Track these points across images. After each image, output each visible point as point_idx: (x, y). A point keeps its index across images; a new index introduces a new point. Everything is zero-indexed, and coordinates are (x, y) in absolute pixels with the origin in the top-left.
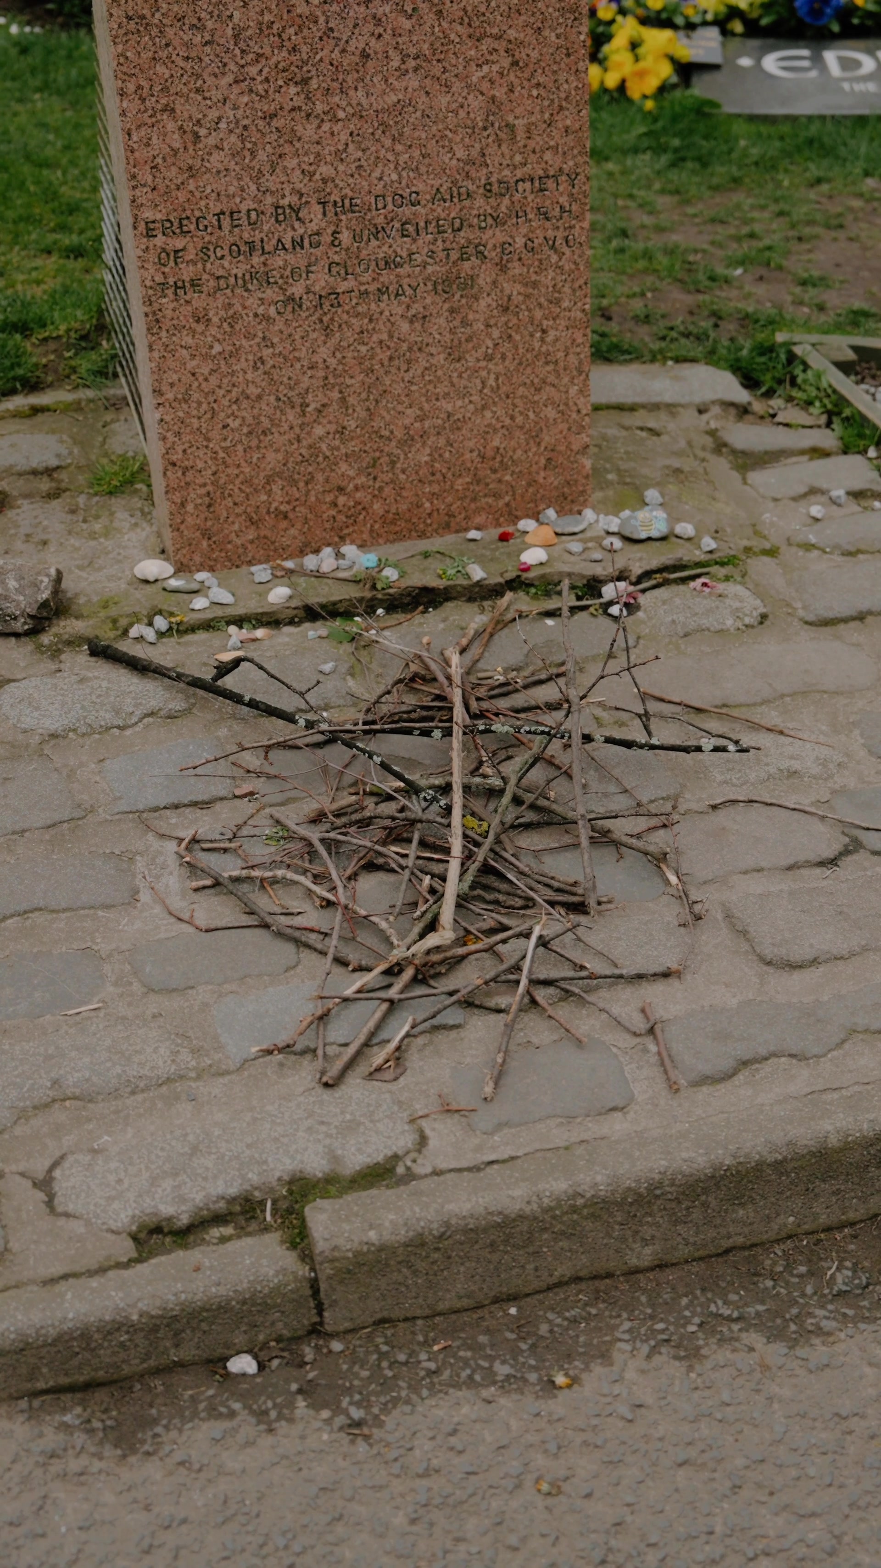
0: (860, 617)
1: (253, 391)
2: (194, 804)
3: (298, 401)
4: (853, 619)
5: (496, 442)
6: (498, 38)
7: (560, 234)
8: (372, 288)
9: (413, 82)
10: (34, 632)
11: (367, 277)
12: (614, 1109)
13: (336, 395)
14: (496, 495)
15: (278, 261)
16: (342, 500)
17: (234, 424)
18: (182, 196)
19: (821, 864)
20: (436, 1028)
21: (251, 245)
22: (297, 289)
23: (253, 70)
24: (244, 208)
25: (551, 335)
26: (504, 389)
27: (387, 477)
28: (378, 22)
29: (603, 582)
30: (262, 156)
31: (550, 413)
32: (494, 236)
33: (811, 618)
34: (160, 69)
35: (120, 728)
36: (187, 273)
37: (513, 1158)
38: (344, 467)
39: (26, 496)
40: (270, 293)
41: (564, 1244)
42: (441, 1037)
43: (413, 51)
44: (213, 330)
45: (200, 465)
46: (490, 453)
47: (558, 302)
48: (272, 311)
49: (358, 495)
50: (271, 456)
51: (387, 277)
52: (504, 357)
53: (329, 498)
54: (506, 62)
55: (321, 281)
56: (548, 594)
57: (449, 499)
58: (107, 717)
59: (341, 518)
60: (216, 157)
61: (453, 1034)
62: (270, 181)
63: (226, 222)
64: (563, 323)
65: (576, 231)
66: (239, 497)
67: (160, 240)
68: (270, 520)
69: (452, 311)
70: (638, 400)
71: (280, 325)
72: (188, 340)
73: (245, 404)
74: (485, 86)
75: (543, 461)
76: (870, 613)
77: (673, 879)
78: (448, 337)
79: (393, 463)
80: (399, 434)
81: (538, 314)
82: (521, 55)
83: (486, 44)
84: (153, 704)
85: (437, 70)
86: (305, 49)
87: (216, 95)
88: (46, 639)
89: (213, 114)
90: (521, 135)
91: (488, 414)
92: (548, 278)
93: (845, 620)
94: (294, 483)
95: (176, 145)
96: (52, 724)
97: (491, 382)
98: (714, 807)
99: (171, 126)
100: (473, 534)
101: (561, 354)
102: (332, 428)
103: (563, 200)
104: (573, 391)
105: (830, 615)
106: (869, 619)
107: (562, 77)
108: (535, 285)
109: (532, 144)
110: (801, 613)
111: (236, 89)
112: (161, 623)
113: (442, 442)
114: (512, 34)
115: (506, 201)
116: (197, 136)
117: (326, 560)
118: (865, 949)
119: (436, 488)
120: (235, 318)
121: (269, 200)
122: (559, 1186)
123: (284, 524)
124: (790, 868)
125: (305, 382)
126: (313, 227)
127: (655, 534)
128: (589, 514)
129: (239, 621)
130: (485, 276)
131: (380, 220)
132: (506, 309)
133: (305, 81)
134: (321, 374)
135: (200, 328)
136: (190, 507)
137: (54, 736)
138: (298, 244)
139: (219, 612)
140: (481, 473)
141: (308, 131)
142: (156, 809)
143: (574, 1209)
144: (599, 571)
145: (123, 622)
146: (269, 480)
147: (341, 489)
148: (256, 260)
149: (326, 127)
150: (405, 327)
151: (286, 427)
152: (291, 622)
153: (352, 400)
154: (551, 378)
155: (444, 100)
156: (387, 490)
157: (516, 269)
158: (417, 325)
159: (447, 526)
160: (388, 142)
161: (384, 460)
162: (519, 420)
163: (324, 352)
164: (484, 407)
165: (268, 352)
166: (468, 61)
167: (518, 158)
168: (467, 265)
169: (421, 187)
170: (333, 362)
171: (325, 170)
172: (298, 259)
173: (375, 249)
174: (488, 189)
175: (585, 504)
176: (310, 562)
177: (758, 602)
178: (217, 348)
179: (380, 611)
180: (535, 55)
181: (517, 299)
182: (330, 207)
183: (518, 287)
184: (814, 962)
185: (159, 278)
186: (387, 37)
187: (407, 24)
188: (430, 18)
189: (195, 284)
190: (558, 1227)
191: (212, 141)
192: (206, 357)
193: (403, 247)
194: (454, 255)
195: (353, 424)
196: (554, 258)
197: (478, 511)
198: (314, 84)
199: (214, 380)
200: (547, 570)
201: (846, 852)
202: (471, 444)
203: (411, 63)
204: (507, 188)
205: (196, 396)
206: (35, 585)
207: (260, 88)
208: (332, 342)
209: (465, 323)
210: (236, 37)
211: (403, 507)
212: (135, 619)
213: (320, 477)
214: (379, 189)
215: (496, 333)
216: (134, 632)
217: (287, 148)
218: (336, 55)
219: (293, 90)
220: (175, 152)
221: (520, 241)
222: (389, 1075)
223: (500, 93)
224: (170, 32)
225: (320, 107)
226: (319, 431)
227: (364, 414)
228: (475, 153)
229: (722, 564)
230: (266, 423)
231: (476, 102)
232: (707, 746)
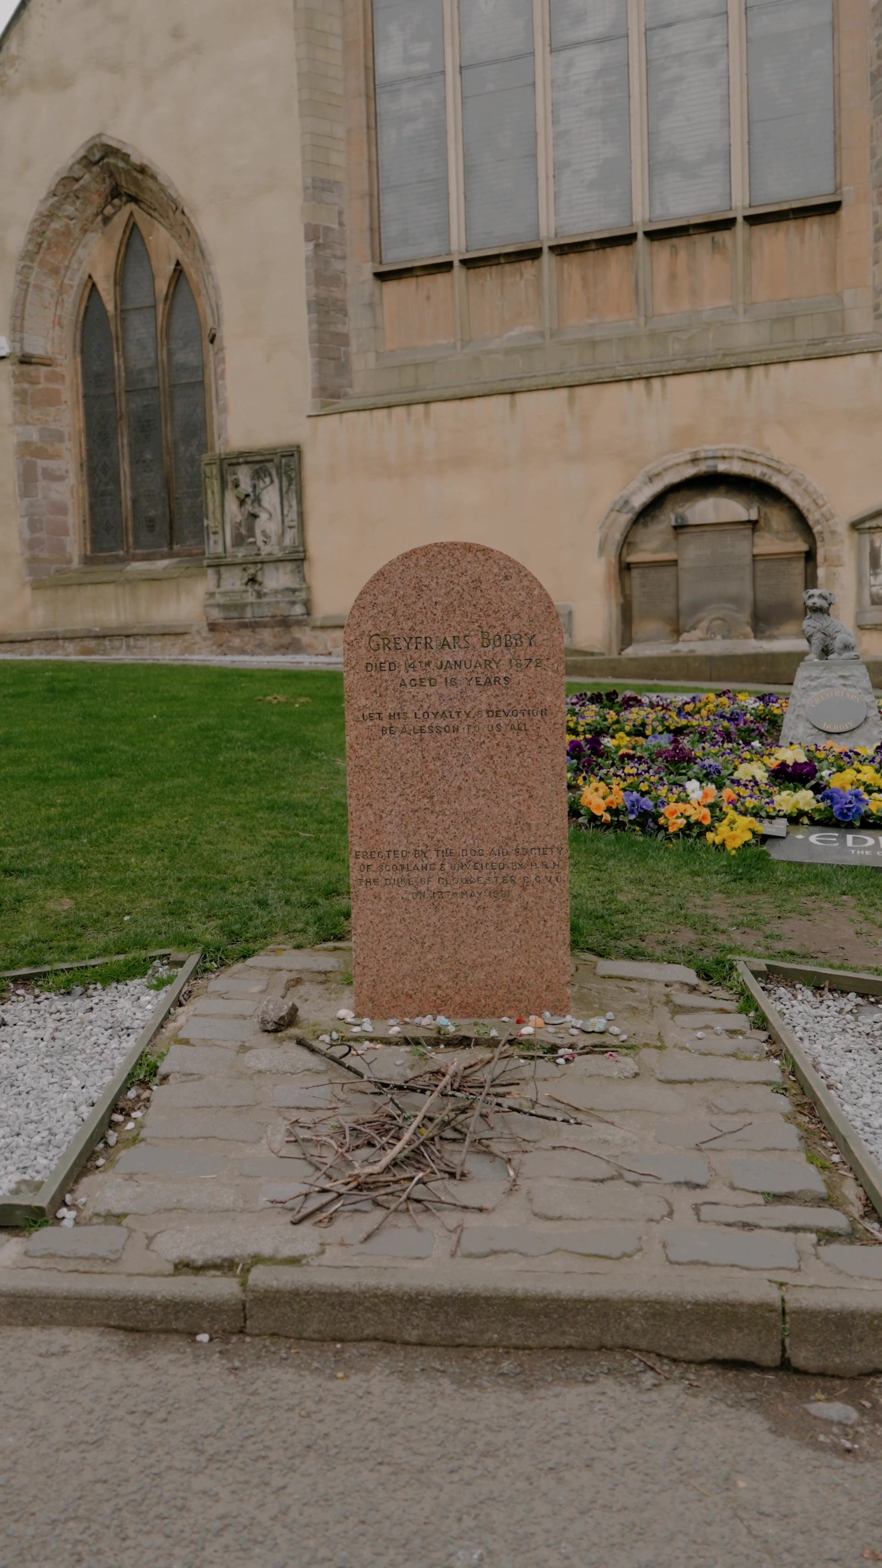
0: (690, 1082)
1: (399, 933)
2: (306, 1109)
3: (420, 941)
4: (686, 1082)
5: (520, 974)
6: (523, 785)
7: (554, 876)
8: (459, 891)
9: (482, 801)
10: (276, 1031)
11: (457, 886)
12: (418, 1258)
13: (439, 940)
14: (520, 1001)
15: (415, 874)
16: (439, 992)
17: (389, 948)
18: (372, 842)
19: (595, 1181)
20: (356, 1211)
21: (402, 866)
22: (423, 888)
23: (408, 791)
24: (400, 849)
25: (549, 923)
26: (524, 948)
27: (463, 984)
28: (466, 775)
29: (560, 1048)
30: (410, 827)
31: (549, 962)
32: (520, 874)
33: (662, 1078)
34: (367, 788)
35: (292, 1074)
36: (372, 875)
37: (357, 1267)
38: (441, 976)
39: (311, 981)
40: (410, 889)
41: (369, 1315)
42: (357, 1216)
43: (482, 788)
44: (382, 903)
45: (371, 965)
46: (516, 979)
47: (552, 908)
48: (410, 897)
49: (448, 991)
50: (406, 966)
51: (466, 887)
52: (524, 932)
53: (433, 991)
54: (527, 796)
55: (434, 885)
56: (528, 1049)
57: (495, 1000)
58: (287, 1067)
59: (438, 1001)
60: (389, 826)
61: (363, 1215)
62: (413, 839)
63: (392, 855)
64: (555, 918)
65: (562, 875)
66: (389, 984)
67: (361, 860)
68: (403, 998)
69: (498, 906)
70: (633, 975)
71: (413, 903)
72: (370, 906)
73: (395, 939)
74: (516, 805)
75: (545, 987)
76: (696, 1080)
77: (512, 1173)
78: (496, 919)
79: (466, 977)
80: (470, 963)
81: (542, 913)
82: (534, 793)
83: (517, 787)
84: (311, 1066)
85: (494, 796)
86: (432, 784)
87: (391, 800)
88: (279, 1035)
89: (389, 808)
90: (533, 828)
91: (516, 959)
92: (547, 895)
93: (680, 1082)
94: (416, 980)
95: (372, 820)
96: (261, 1067)
97: (518, 943)
98: (554, 1148)
99: (370, 812)
100: (505, 1019)
101: (554, 934)
102: (437, 956)
103: (556, 860)
104: (561, 952)
105: (673, 1078)
106: (695, 1084)
107: (554, 804)
108: (540, 898)
109: (539, 833)
110: (658, 1075)
111: (400, 798)
112: (335, 1035)
113: (491, 970)
114: (530, 783)
115: (526, 858)
116: (381, 817)
117: (426, 1020)
118: (590, 1218)
119: (488, 993)
120: (392, 899)
121: (412, 847)
122: (370, 1281)
123: (410, 1001)
124: (577, 1179)
125: (424, 933)
126: (432, 861)
127: (596, 1030)
128: (568, 1018)
129: (372, 1040)
130: (515, 891)
131: (464, 861)
132: (526, 908)
133: (432, 797)
134: (432, 929)
135: (376, 901)
136: (365, 986)
137: (260, 1072)
138: (424, 868)
139: (363, 1034)
140: (512, 989)
141: (432, 818)
142: (288, 1108)
143: (376, 1296)
144: (558, 1042)
145: (318, 1033)
146: (404, 977)
147: (439, 987)
148: (405, 873)
149: (440, 817)
150: (475, 911)
151: (413, 952)
152: (397, 1044)
153: (446, 943)
154: (549, 945)
155: (496, 810)
156: (463, 991)
157: (531, 890)
158: (481, 911)
159: (494, 1014)
160: (469, 826)
161: (462, 975)
162: (532, 963)
163: (434, 919)
164: (514, 955)
165: (407, 916)
166: (508, 794)
167: (532, 839)
168: (506, 885)
169: (484, 847)
170: (438, 924)
171: (439, 836)
172: (423, 875)
173: (461, 874)
174: (517, 851)
175: (568, 1012)
176: (417, 1020)
177: (636, 1067)
178: (383, 911)
179: (442, 1046)
180: (541, 793)
181: (531, 904)
182: (440, 853)
183: (532, 899)
184: (560, 1218)
185: (359, 877)
186: (470, 781)
187: (480, 776)
188: (490, 774)
189: (375, 881)
190: (367, 1304)
191: (388, 819)
192: (377, 915)
193: (475, 874)
194: (500, 880)
195: (447, 955)
196: (550, 886)
197: (510, 1007)
198: (435, 799)
199: (381, 926)
200: (531, 1037)
201: (612, 1178)
202: (507, 973)
203: (481, 793)
204: (526, 852)
205: (372, 932)
206: (281, 1009)
207: (411, 799)
208: (438, 915)
209: (504, 913)
210: (402, 777)
211: (471, 1000)
212: (325, 1032)
213: (429, 979)
214: (464, 846)
215: (520, 920)
216: (321, 1038)
217: (422, 825)
218: (446, 787)
219: (426, 801)
220: (371, 823)
221: (533, 877)
222: (322, 1225)
223: (523, 809)
224: (373, 773)
225: (437, 809)
226: (430, 956)
227: (452, 951)
228: (511, 835)
229: (628, 1048)
230: (404, 950)
231: (511, 812)
232: (560, 1118)
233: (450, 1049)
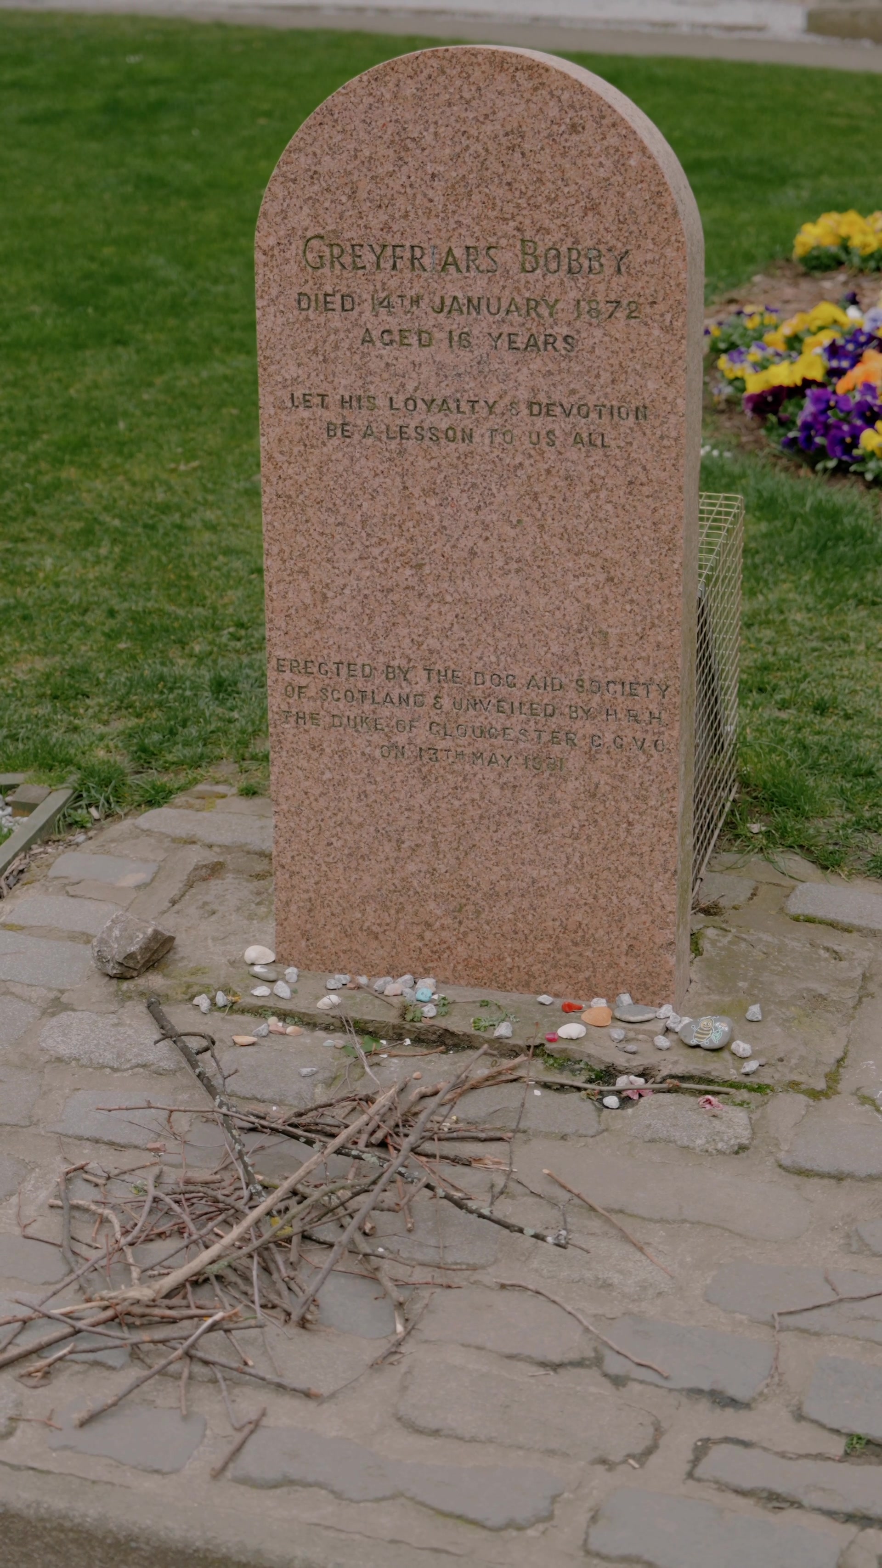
0: (839, 1178)
1: (356, 819)
2: (111, 1144)
3: (395, 836)
4: (830, 1176)
5: (579, 917)
6: (595, 555)
7: (649, 738)
8: (468, 751)
9: (515, 581)
10: (121, 977)
11: (463, 741)
12: (157, 1471)
13: (428, 838)
14: (578, 968)
15: (385, 711)
16: (428, 935)
17: (338, 844)
18: (309, 643)
19: (543, 1364)
20: (97, 1364)
21: (363, 693)
22: (401, 739)
23: (376, 551)
24: (359, 662)
25: (637, 829)
26: (588, 869)
27: (473, 924)
28: (486, 527)
29: (622, 1073)
30: (378, 621)
31: (634, 902)
32: (584, 728)
33: (787, 1162)
34: (299, 539)
35: (114, 1070)
36: (308, 707)
37: (48, 1472)
38: (432, 905)
39: (238, 871)
40: (376, 738)
42: (96, 1372)
43: (516, 555)
44: (325, 759)
45: (305, 872)
46: (572, 926)
47: (645, 799)
48: (377, 753)
49: (444, 934)
50: (367, 878)
51: (482, 745)
52: (589, 839)
53: (417, 930)
54: (602, 577)
55: (422, 736)
56: (561, 1068)
57: (530, 960)
58: (108, 1057)
59: (426, 951)
60: (339, 616)
61: (106, 1373)
62: (385, 645)
63: (344, 671)
64: (649, 820)
65: (666, 737)
66: (338, 910)
67: (287, 676)
68: (362, 937)
69: (541, 786)
71: (383, 765)
72: (304, 763)
73: (348, 828)
74: (581, 594)
75: (624, 947)
76: (851, 1176)
77: (400, 1328)
78: (536, 810)
79: (478, 913)
80: (485, 887)
81: (625, 806)
82: (617, 573)
83: (584, 559)
84: (151, 1057)
85: (537, 574)
86: (421, 540)
87: (343, 566)
88: (125, 985)
89: (340, 581)
90: (613, 642)
91: (572, 889)
92: (634, 776)
93: (821, 1175)
94: (386, 909)
95: (308, 601)
96: (63, 1050)
97: (576, 859)
98: (503, 1286)
99: (304, 585)
100: (545, 999)
101: (645, 849)
102: (424, 868)
103: (653, 707)
104: (658, 886)
105: (808, 1165)
106: (846, 1183)
107: (655, 597)
108: (622, 778)
109: (623, 652)
110: (782, 1155)
111: (360, 565)
112: (221, 999)
113: (525, 905)
114: (608, 553)
115: (597, 698)
116: (325, 597)
117: (393, 987)
118: (490, 1440)
119: (518, 946)
120: (343, 754)
121: (381, 659)
122: (59, 1504)
123: (374, 944)
124: (511, 1357)
125: (402, 821)
126: (418, 689)
127: (705, 1043)
128: (666, 1010)
129: (283, 1016)
130: (574, 761)
131: (478, 694)
132: (594, 795)
133: (420, 566)
134: (417, 817)
135: (315, 755)
136: (293, 908)
137: (59, 1060)
138: (404, 700)
139: (271, 1003)
140: (563, 943)
141: (419, 607)
142: (80, 1138)
143: (61, 1529)
144: (621, 1061)
145: (195, 989)
146: (364, 900)
147: (428, 925)
148: (367, 707)
149: (435, 606)
150: (496, 792)
151: (382, 857)
152: (326, 1028)
153: (443, 846)
154: (636, 869)
155: (543, 601)
156: (471, 938)
157: (604, 760)
158: (508, 793)
159: (527, 985)
160: (489, 629)
161: (470, 908)
162: (603, 901)
163: (420, 798)
164: (568, 881)
165: (370, 788)
166: (566, 571)
167: (610, 662)
168: (556, 748)
169: (517, 672)
170: (428, 808)
171: (432, 643)
172: (403, 713)
173: (472, 718)
174: (580, 683)
175: (666, 999)
176: (379, 983)
177: (747, 1133)
178: (328, 775)
179: (408, 1042)
180: (629, 575)
181: (604, 789)
182: (434, 675)
183: (604, 778)
184: (436, 1433)
185: (284, 707)
186: (493, 540)
187: (512, 533)
188: (533, 530)
189: (314, 717)
191: (337, 602)
192: (317, 780)
193: (498, 721)
194: (546, 737)
195: (442, 868)
196: (642, 758)
197: (558, 977)
198: (427, 570)
199: (323, 802)
200: (572, 1046)
201: (579, 1364)
202: (554, 913)
203: (514, 566)
204: (598, 687)
205: (306, 812)
206: (131, 938)
207: (381, 567)
208: (428, 792)
209: (552, 799)
210: (364, 522)
211: (486, 956)
212: (205, 989)
213: (409, 908)
214: (479, 666)
215: (582, 816)
216: (196, 1001)
217: (400, 619)
218: (447, 549)
219: (408, 572)
220: (306, 607)
221: (609, 737)
222: (32, 1382)
223: (595, 603)
224: (310, 512)
225: (430, 590)
226: (411, 867)
227: (453, 862)
228: (569, 650)
229: (751, 1089)
230: (365, 850)
231: (571, 607)
232: (529, 1231)
233: (421, 1050)
